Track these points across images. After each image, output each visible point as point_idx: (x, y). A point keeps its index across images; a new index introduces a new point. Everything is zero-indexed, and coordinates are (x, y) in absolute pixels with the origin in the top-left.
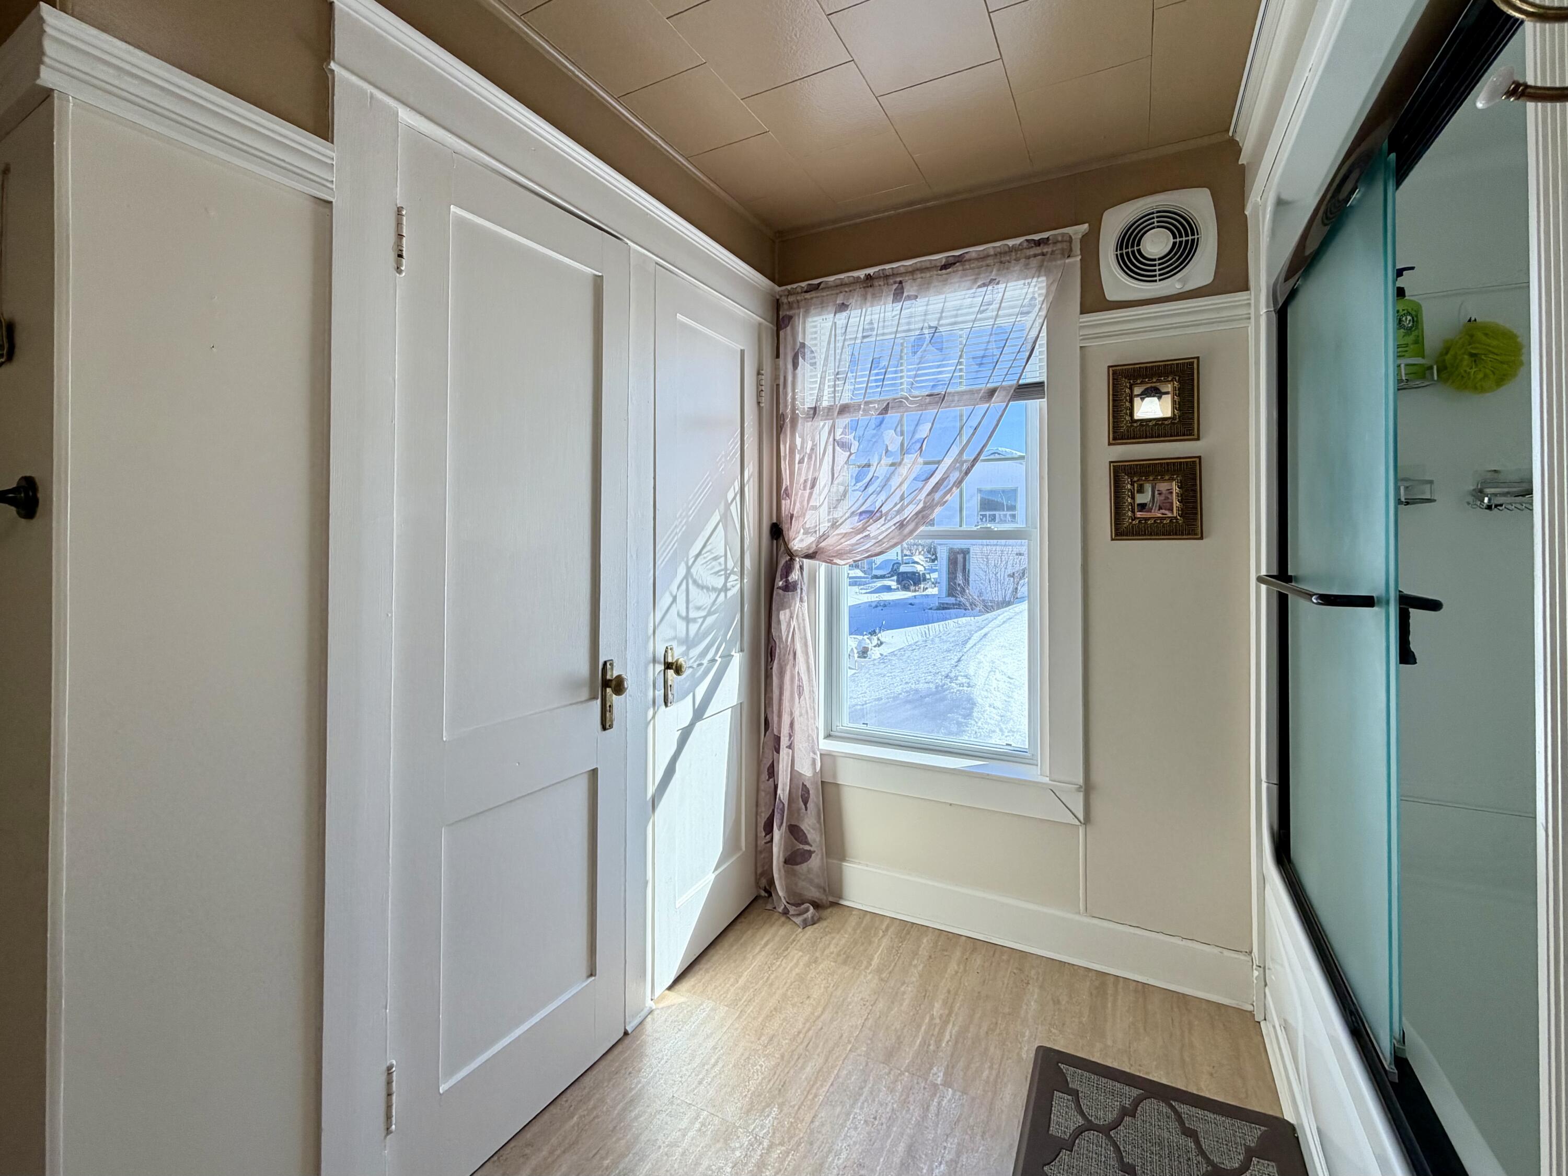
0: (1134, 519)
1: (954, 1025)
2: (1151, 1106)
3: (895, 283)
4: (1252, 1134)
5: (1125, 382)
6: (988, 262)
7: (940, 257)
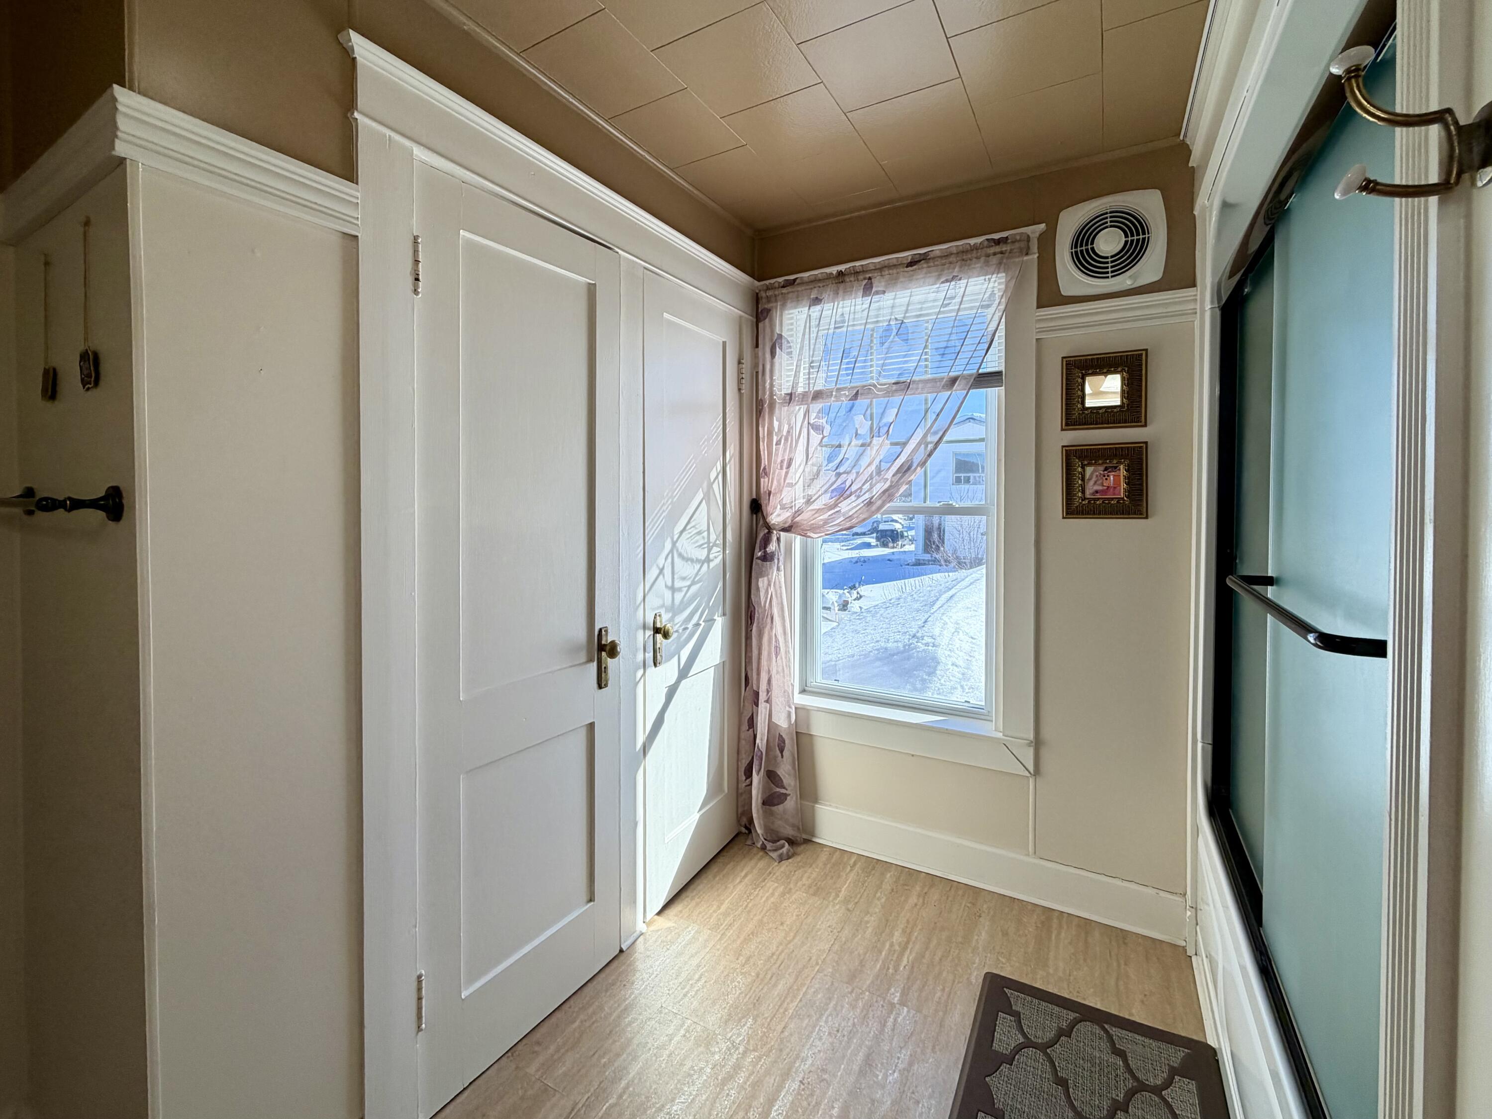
0: (1084, 499)
1: (911, 952)
2: (1085, 1028)
3: (865, 279)
4: (1177, 1056)
5: (1078, 373)
6: (951, 259)
7: (907, 255)
